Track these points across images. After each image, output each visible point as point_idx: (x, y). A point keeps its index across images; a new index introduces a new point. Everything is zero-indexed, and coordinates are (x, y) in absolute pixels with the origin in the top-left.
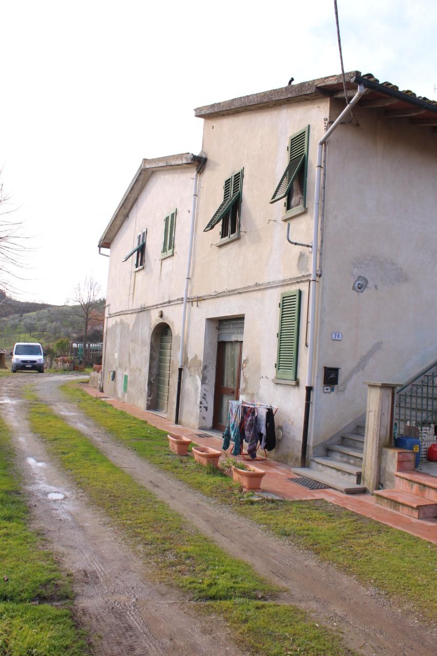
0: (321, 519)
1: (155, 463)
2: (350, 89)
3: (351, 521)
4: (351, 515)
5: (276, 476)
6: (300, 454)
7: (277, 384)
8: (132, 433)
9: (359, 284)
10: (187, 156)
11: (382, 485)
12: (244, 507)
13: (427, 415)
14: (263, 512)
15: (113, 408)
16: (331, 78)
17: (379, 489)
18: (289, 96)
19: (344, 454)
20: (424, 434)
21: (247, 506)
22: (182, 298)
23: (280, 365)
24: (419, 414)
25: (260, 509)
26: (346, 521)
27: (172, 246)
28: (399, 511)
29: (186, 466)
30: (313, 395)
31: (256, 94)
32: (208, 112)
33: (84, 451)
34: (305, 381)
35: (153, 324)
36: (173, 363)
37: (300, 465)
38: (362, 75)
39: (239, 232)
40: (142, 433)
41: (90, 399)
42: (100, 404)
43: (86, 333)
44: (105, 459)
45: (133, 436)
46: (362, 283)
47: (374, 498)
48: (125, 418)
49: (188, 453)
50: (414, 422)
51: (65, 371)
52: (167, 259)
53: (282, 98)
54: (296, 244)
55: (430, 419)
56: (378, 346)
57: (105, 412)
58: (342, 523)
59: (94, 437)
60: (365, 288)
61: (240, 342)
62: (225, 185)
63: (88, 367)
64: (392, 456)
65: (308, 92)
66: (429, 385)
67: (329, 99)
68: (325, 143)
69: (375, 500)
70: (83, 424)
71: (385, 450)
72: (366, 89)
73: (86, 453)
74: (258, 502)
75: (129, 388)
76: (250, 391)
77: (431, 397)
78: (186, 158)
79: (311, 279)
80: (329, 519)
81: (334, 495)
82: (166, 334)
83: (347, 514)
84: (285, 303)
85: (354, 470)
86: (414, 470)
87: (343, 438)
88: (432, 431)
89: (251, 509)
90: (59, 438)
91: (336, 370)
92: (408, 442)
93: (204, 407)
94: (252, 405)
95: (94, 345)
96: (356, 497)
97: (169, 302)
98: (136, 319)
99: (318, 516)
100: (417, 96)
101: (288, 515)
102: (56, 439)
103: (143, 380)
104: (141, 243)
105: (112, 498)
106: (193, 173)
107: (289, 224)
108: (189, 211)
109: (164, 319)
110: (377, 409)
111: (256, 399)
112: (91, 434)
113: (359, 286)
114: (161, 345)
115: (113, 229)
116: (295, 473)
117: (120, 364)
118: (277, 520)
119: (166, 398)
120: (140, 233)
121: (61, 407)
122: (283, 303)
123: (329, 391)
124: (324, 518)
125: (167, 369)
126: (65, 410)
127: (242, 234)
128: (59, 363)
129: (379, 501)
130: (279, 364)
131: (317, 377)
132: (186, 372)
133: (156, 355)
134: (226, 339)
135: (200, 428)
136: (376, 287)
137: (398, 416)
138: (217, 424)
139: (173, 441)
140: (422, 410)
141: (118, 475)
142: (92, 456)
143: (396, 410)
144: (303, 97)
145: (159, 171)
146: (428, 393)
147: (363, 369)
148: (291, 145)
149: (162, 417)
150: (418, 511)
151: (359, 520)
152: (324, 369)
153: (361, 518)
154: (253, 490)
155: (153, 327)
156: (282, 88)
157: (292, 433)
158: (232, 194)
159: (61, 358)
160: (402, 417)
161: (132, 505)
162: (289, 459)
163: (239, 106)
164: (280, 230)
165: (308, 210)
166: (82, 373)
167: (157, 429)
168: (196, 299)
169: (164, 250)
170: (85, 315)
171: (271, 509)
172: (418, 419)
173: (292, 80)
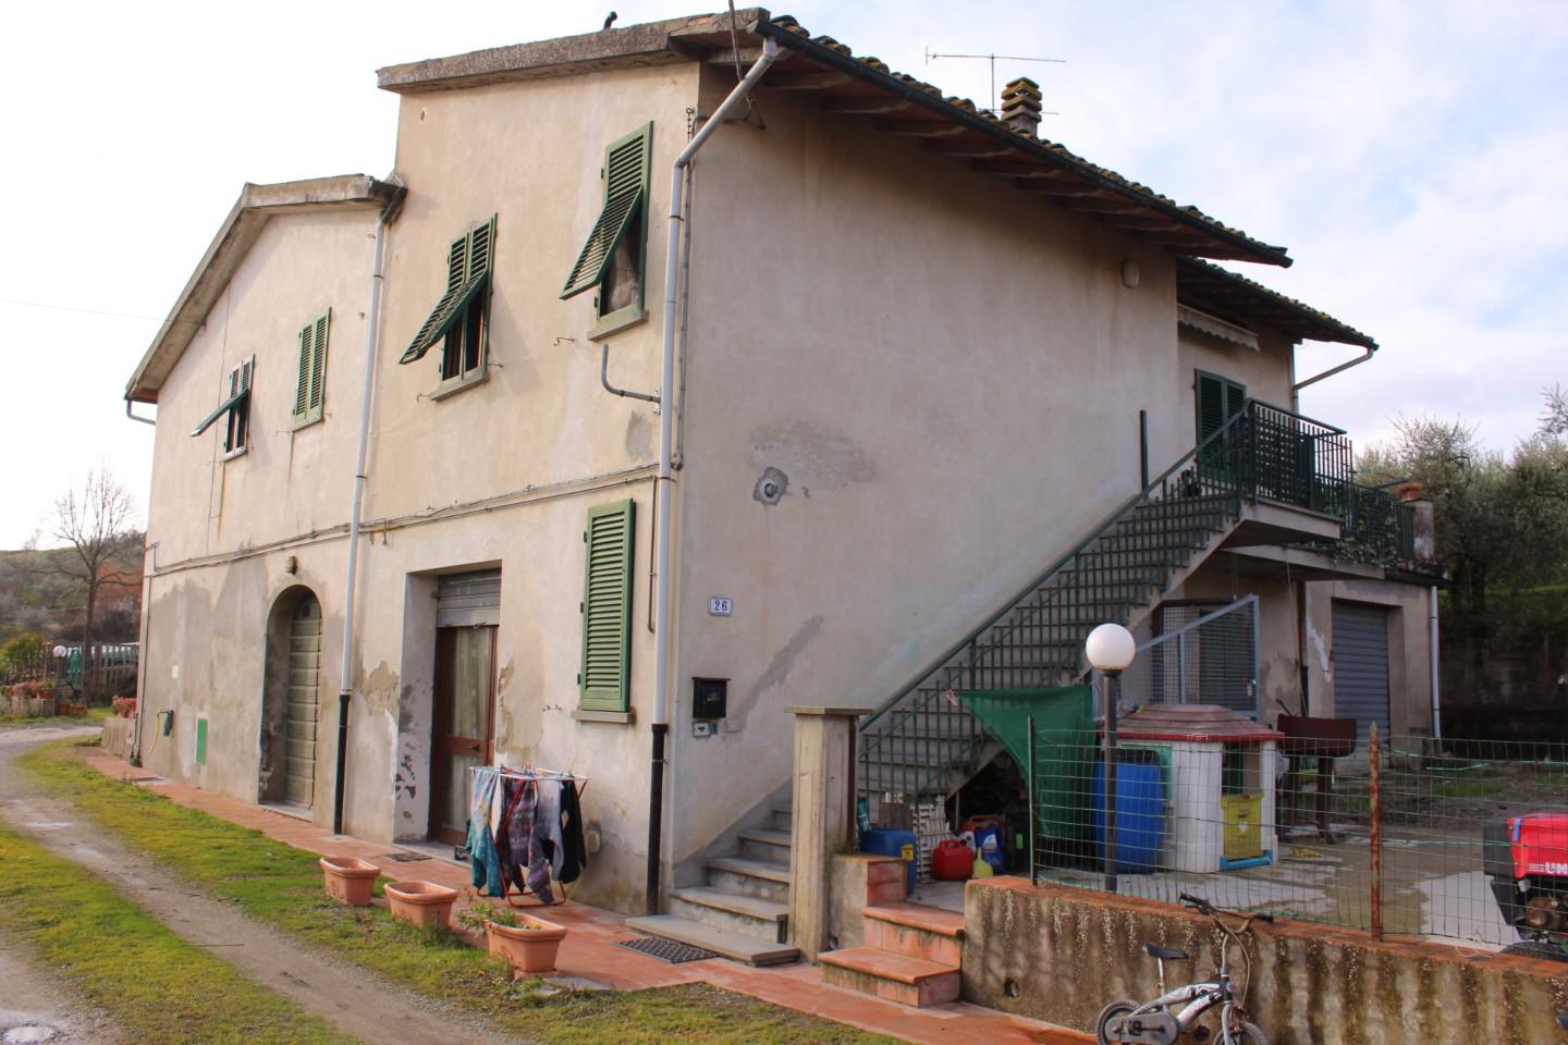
0: (702, 1026)
1: (291, 929)
2: (746, 47)
3: (771, 1025)
4: (771, 1012)
5: (590, 939)
6: (643, 885)
7: (583, 722)
8: (225, 861)
9: (768, 485)
10: (359, 183)
11: (836, 940)
12: (519, 1015)
13: (928, 777)
14: (567, 1022)
15: (170, 804)
16: (704, 21)
17: (829, 949)
18: (607, 53)
19: (747, 876)
20: (922, 821)
21: (527, 1012)
22: (347, 525)
23: (590, 677)
24: (911, 776)
25: (559, 1015)
26: (760, 1026)
27: (319, 398)
28: (876, 995)
29: (371, 931)
30: (670, 743)
31: (529, 45)
32: (411, 80)
33: (101, 913)
34: (649, 714)
35: (271, 589)
36: (326, 684)
37: (645, 909)
38: (772, 17)
39: (486, 364)
40: (251, 859)
41: (108, 785)
42: (135, 797)
43: (90, 617)
44: (160, 930)
45: (228, 869)
46: (773, 483)
47: (819, 971)
48: (203, 826)
49: (373, 900)
50: (901, 795)
51: (32, 717)
52: (307, 431)
53: (590, 56)
54: (622, 394)
55: (934, 785)
56: (813, 627)
57: (150, 814)
58: (751, 1031)
59: (126, 878)
60: (781, 494)
61: (490, 626)
62: (453, 253)
63: (96, 706)
64: (856, 869)
65: (650, 48)
66: (930, 710)
67: (697, 66)
68: (689, 164)
69: (822, 974)
70: (94, 848)
71: (838, 859)
72: (782, 49)
73: (107, 919)
74: (552, 1000)
75: (211, 752)
76: (519, 742)
77: (935, 736)
78: (356, 186)
79: (660, 474)
80: (721, 1025)
81: (727, 972)
82: (306, 613)
83: (762, 1011)
84: (598, 531)
85: (772, 911)
86: (905, 901)
87: (742, 841)
88: (940, 811)
89: (538, 1016)
90: (27, 888)
91: (720, 685)
92: (889, 839)
93: (407, 787)
94: (526, 773)
95: (111, 650)
96: (779, 973)
97: (314, 534)
98: (229, 580)
99: (695, 1019)
100: (892, 71)
101: (626, 1024)
102: (19, 891)
103: (247, 729)
104: (240, 391)
105: (189, 1021)
106: (372, 224)
107: (606, 348)
108: (363, 315)
109: (300, 578)
110: (817, 767)
111: (533, 761)
112: (117, 870)
113: (769, 489)
114: (292, 641)
115: (165, 356)
116: (634, 929)
117: (185, 693)
118: (601, 1036)
119: (309, 771)
120: (239, 366)
121: (27, 809)
122: (594, 532)
123: (706, 732)
124: (708, 1023)
125: (311, 699)
126: (41, 816)
127: (493, 370)
128: (15, 698)
129: (831, 977)
130: (588, 674)
131: (678, 702)
132: (360, 704)
133: (281, 666)
134: (456, 620)
135: (399, 840)
136: (806, 492)
137: (864, 783)
138: (442, 826)
139: (335, 874)
140: (915, 767)
141: (197, 965)
142: (125, 925)
143: (860, 771)
144: (640, 58)
145: (285, 214)
146: (927, 730)
147: (782, 679)
148: (611, 166)
149: (300, 820)
150: (917, 989)
151: (790, 1020)
152: (692, 683)
153: (794, 1017)
154: (539, 974)
155: (272, 597)
156: (592, 34)
157: (622, 837)
158: (469, 276)
159: (22, 685)
160: (874, 786)
161: (240, 1032)
162: (618, 899)
163: (487, 70)
164: (583, 363)
165: (651, 316)
166: (82, 721)
167: (291, 847)
168: (382, 527)
169: (300, 409)
170: (89, 573)
171: (585, 1013)
172: (908, 787)
173: (613, 17)
